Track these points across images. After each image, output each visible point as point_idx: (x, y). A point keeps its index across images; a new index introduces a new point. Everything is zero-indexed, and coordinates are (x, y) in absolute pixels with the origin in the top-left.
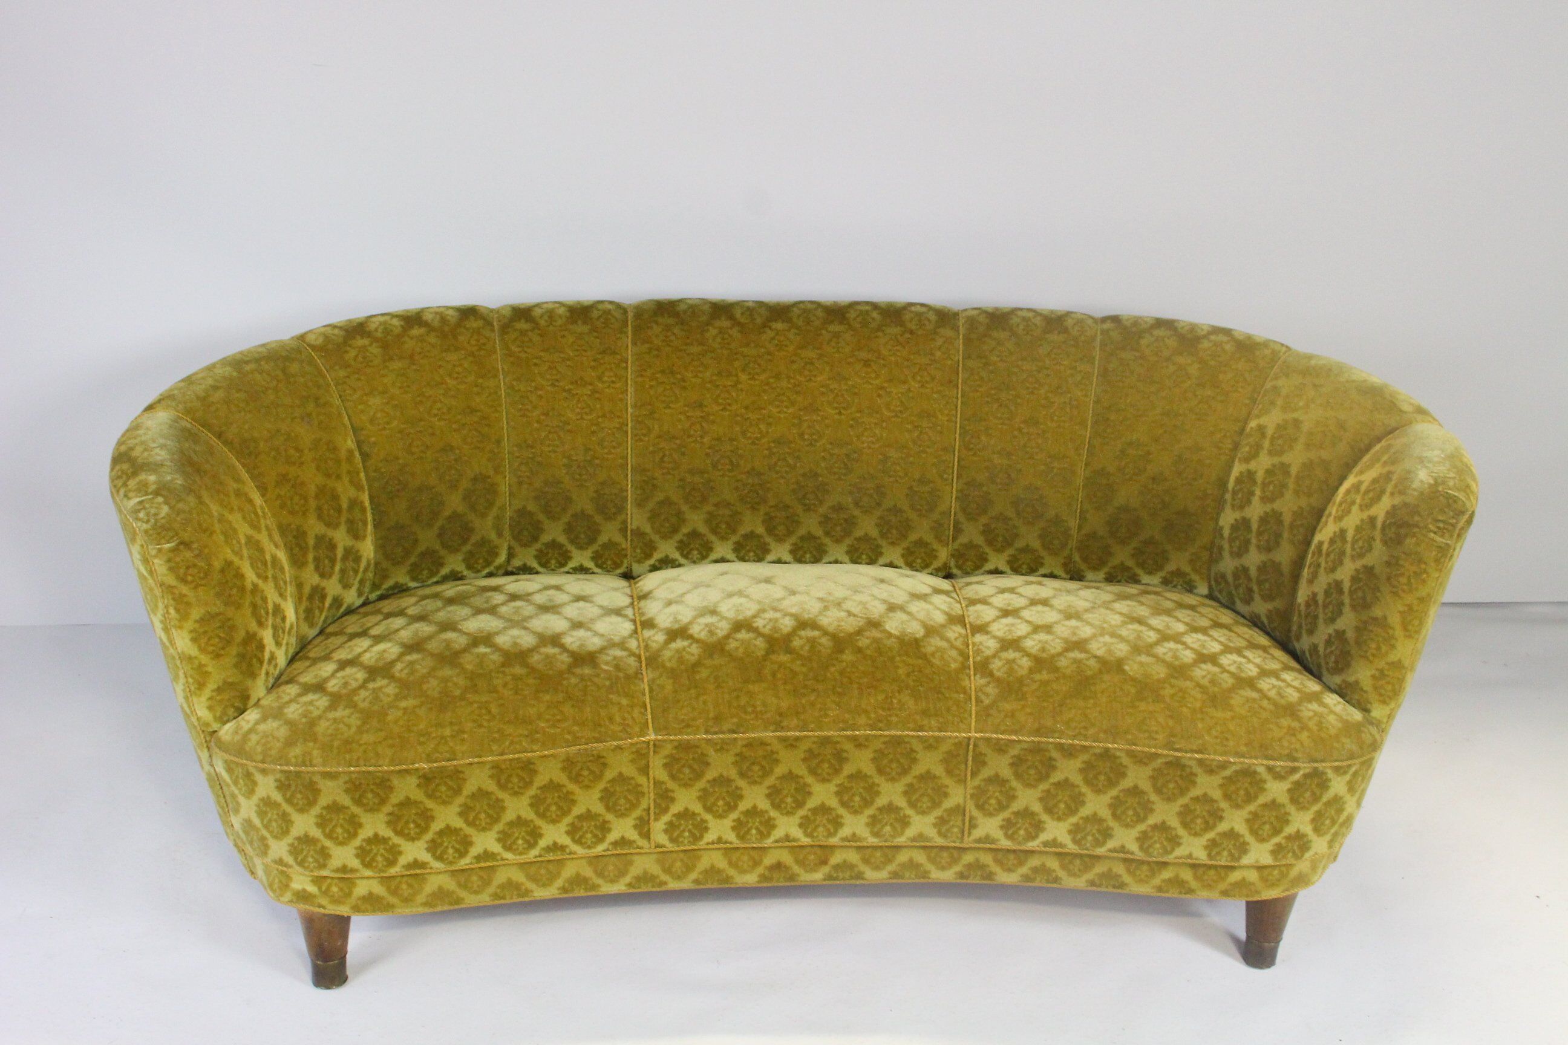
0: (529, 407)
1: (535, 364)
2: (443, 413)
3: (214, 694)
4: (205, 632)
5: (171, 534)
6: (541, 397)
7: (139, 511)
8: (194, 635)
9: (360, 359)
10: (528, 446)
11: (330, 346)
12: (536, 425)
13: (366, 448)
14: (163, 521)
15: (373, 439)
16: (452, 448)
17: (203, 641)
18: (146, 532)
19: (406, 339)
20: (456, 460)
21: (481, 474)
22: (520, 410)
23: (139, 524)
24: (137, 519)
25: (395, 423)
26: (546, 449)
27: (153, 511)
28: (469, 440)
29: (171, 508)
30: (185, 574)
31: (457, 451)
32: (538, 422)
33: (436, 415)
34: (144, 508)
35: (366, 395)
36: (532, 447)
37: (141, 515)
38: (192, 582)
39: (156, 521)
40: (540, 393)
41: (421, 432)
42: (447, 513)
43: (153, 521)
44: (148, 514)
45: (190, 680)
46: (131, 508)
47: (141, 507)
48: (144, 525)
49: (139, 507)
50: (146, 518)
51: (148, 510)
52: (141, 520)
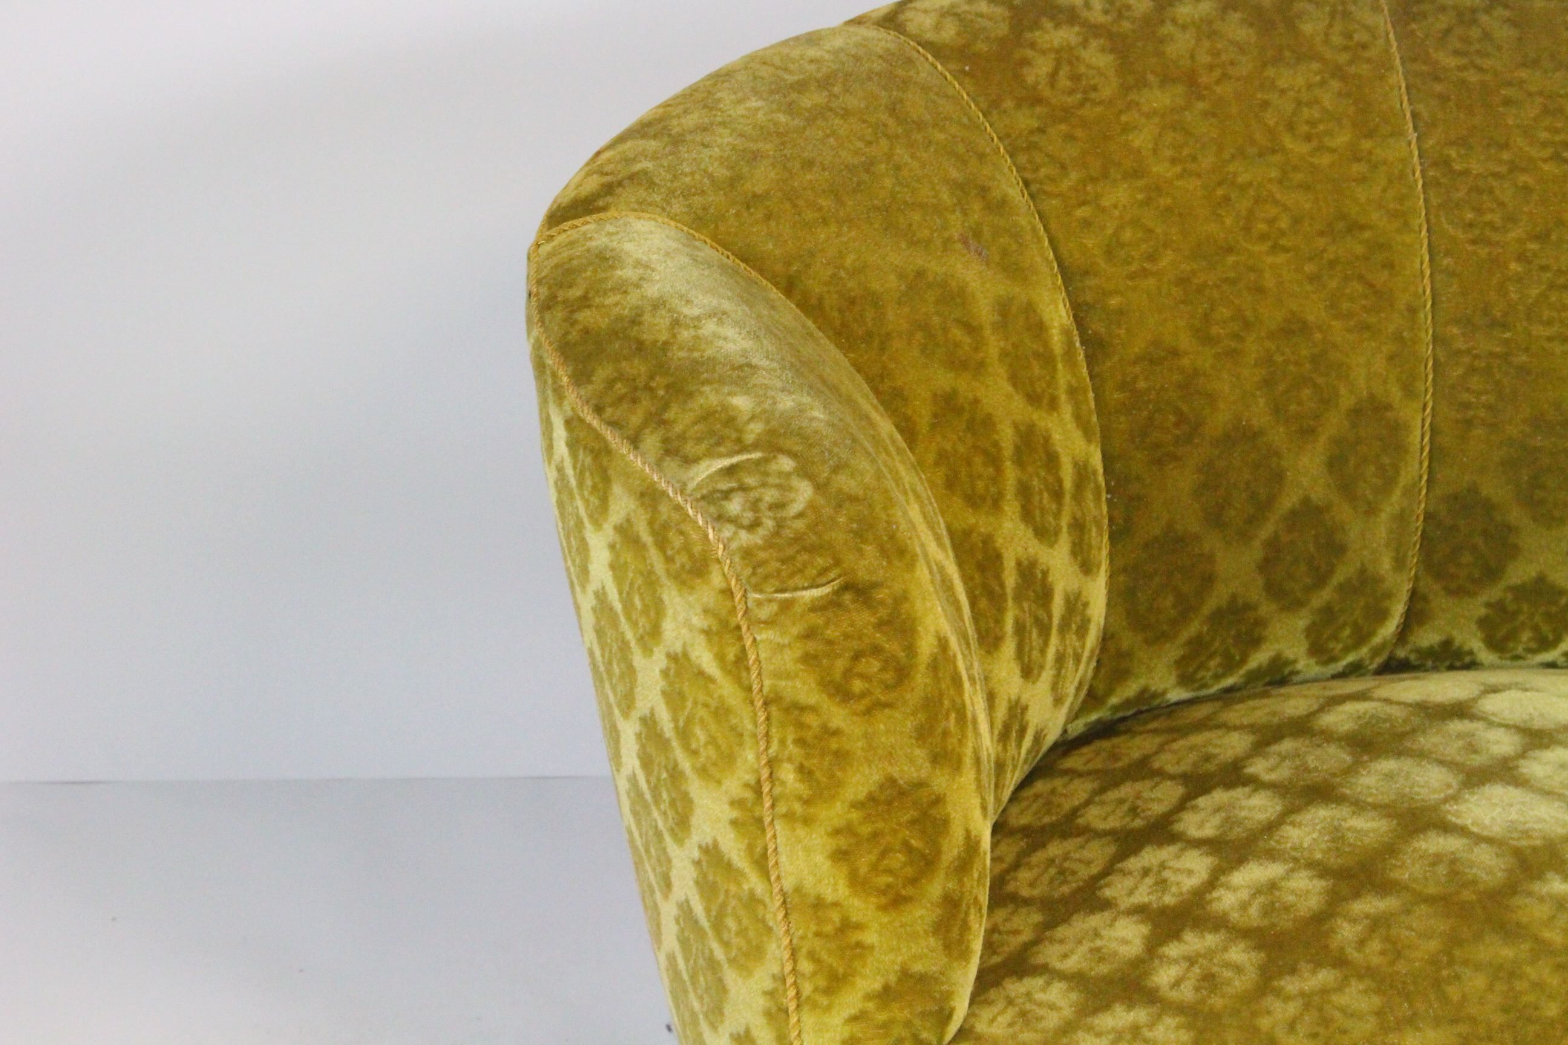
0: (1496, 218)
1: (1507, 102)
2: (1283, 233)
3: (871, 1006)
4: (876, 835)
5: (820, 561)
6: (1526, 189)
7: (727, 495)
8: (843, 842)
9: (1064, 82)
10: (1494, 324)
11: (981, 47)
12: (1514, 266)
13: (1097, 326)
14: (800, 525)
15: (1114, 302)
16: (1305, 328)
17: (864, 862)
18: (747, 553)
19: (1168, 29)
20: (1315, 359)
21: (1372, 397)
22: (1471, 225)
23: (728, 531)
24: (721, 518)
25: (1166, 259)
26: (1539, 330)
27: (770, 496)
28: (1345, 306)
29: (820, 487)
30: (848, 673)
31: (1318, 336)
32: (1521, 257)
33: (1263, 237)
34: (743, 488)
35: (1094, 180)
36: (1505, 326)
37: (735, 506)
38: (863, 695)
39: (780, 525)
40: (1523, 179)
41: (1233, 282)
42: (1288, 501)
43: (769, 523)
44: (755, 505)
45: (806, 966)
46: (699, 486)
47: (734, 485)
48: (743, 535)
49: (724, 485)
50: (749, 516)
51: (753, 495)
52: (734, 521)
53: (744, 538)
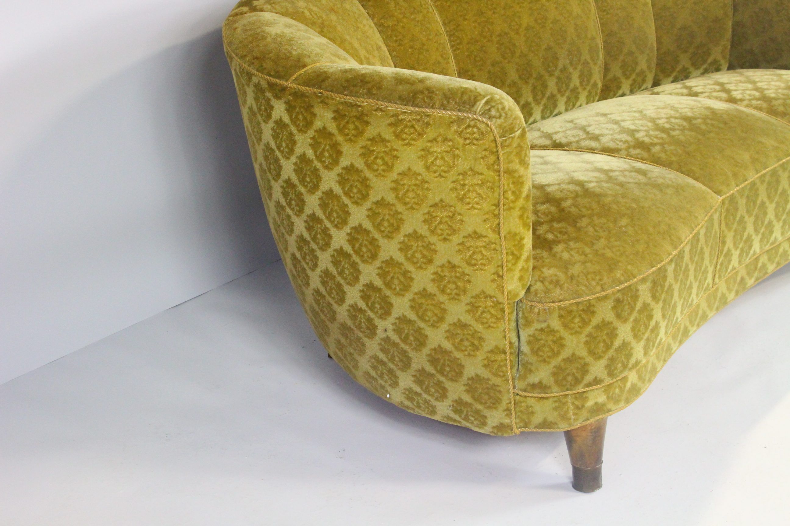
5: (518, 122)
18: (500, 126)
24: (491, 117)
39: (506, 114)
43: (503, 115)
45: (510, 258)
46: (480, 111)
47: (489, 107)
48: (498, 120)
49: (487, 107)
50: (498, 114)
51: (496, 107)
52: (494, 117)
53: (499, 121)
